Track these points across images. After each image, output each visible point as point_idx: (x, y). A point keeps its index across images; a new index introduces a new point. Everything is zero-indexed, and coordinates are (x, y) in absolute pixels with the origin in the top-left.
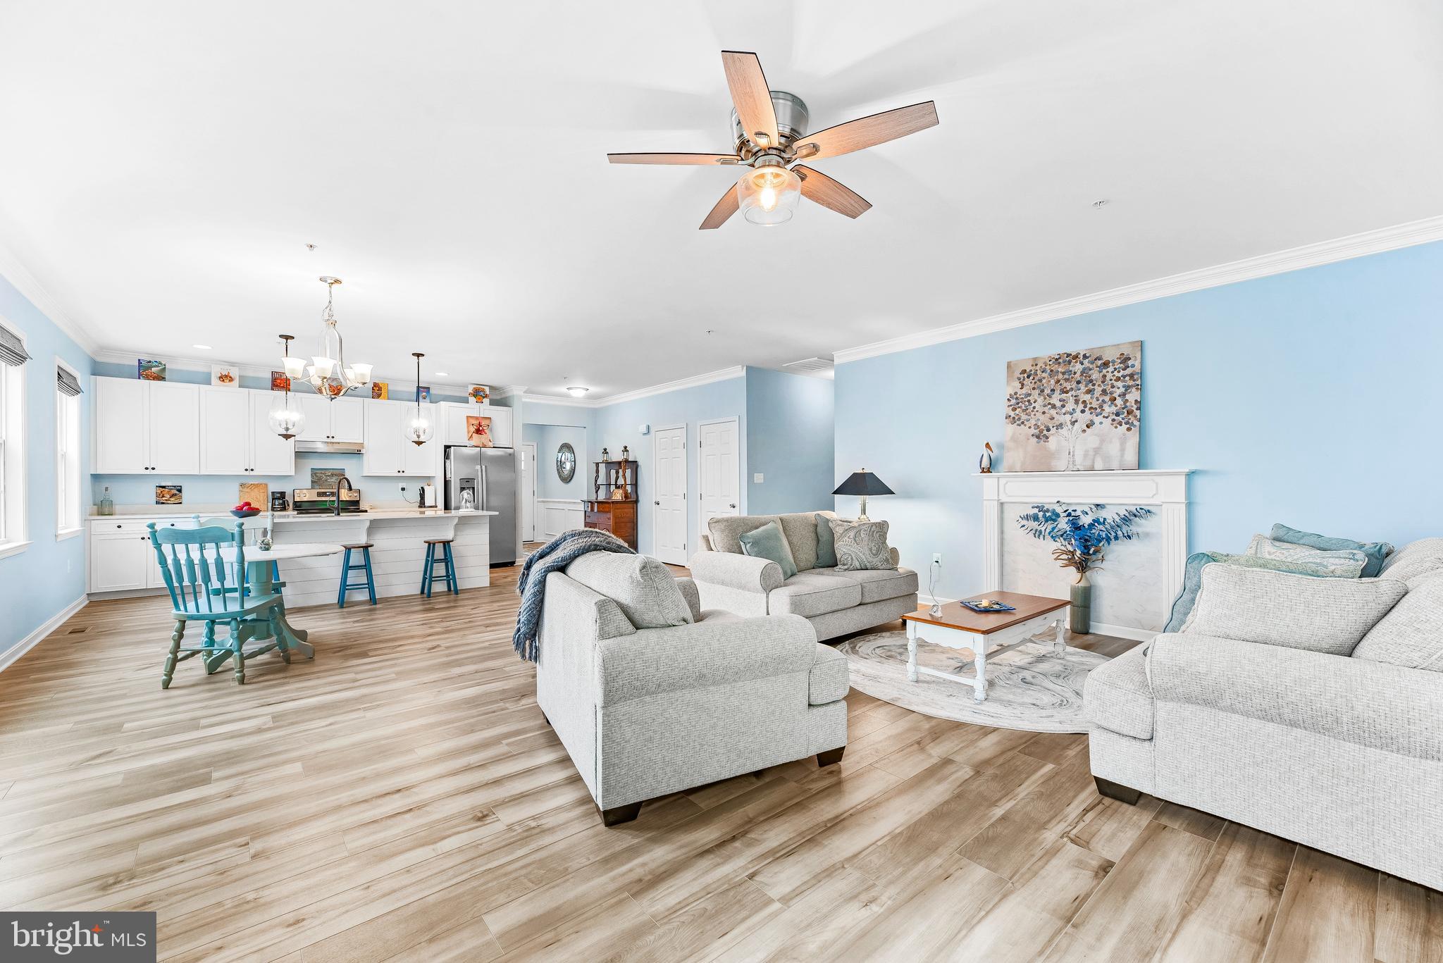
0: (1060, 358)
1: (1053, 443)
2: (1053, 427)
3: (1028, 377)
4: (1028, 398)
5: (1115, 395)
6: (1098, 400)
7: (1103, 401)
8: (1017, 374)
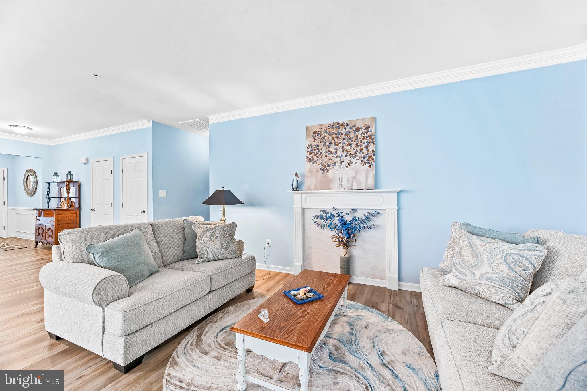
0: (334, 125)
1: (332, 172)
2: (331, 164)
3: (318, 135)
4: (318, 147)
5: (363, 147)
6: (354, 150)
7: (357, 150)
8: (312, 134)
